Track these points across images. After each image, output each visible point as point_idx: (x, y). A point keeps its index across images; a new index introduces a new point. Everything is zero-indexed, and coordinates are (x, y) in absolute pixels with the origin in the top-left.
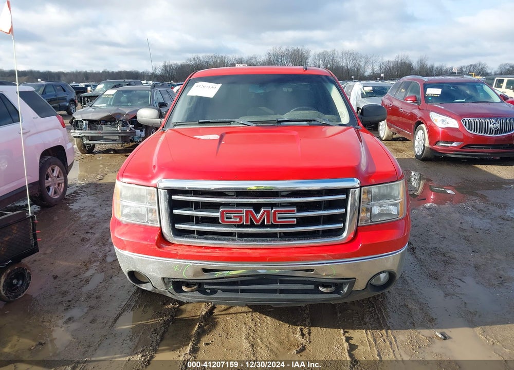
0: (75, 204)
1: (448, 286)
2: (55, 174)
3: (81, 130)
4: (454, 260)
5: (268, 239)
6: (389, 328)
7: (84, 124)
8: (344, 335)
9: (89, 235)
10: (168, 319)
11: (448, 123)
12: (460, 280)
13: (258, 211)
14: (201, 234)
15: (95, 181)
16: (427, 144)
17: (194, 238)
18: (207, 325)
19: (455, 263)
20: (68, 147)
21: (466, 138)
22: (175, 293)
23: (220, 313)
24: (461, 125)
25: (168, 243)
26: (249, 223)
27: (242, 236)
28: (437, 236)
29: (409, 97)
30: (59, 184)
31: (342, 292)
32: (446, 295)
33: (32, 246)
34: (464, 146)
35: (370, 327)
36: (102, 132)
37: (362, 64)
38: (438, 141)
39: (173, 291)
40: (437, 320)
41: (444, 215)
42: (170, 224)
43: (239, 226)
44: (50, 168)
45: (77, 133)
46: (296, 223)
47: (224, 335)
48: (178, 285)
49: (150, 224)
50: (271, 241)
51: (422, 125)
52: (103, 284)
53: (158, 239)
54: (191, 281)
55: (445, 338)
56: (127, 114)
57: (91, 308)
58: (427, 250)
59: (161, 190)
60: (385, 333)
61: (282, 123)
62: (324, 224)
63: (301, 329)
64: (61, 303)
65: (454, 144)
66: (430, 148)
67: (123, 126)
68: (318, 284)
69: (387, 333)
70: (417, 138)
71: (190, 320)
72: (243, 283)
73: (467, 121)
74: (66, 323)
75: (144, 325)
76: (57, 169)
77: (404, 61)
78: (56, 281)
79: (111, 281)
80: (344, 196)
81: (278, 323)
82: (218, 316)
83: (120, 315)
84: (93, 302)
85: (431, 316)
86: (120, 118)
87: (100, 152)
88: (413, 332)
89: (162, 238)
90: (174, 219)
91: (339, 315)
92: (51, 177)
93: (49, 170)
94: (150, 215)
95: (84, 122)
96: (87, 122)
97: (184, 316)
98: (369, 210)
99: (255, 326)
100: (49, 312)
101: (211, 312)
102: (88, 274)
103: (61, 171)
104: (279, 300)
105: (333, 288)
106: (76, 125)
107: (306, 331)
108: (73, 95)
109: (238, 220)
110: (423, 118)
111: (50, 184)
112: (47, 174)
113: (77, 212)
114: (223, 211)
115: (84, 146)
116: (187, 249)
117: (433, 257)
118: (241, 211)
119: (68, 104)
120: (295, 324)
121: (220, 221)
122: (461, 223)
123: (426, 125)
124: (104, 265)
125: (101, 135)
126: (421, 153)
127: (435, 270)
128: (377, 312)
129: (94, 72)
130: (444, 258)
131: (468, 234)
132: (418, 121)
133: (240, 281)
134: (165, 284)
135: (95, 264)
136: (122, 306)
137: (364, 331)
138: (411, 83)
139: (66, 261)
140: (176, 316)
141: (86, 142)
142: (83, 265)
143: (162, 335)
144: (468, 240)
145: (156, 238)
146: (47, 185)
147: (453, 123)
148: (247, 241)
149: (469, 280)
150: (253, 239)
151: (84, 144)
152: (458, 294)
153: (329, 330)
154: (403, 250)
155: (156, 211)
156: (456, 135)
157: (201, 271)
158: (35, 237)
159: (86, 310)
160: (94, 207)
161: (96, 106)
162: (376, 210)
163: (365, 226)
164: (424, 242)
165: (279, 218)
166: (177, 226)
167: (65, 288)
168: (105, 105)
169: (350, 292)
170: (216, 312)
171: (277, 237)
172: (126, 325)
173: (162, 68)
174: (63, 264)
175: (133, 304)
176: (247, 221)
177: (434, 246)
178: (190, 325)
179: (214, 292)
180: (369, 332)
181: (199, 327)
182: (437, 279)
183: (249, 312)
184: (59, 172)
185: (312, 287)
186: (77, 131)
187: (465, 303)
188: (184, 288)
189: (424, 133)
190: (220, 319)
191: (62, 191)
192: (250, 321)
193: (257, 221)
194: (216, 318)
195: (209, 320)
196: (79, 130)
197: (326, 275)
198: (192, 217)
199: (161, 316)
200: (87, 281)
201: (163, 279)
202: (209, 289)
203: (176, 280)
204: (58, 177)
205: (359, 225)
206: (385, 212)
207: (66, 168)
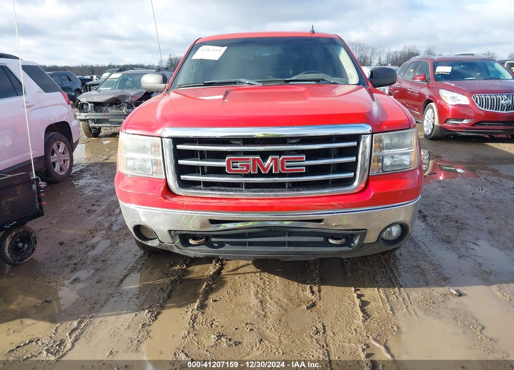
0: (81, 181)
1: (461, 249)
2: (61, 150)
3: (87, 112)
4: (467, 226)
5: (276, 190)
6: (401, 286)
7: (90, 106)
8: (355, 292)
9: (95, 207)
10: (175, 279)
11: (459, 100)
12: (474, 243)
13: (265, 159)
14: (208, 185)
15: (101, 160)
16: (437, 123)
17: (200, 189)
18: (214, 283)
19: (469, 228)
20: (73, 124)
21: (477, 115)
22: (181, 247)
23: (228, 273)
24: (472, 102)
25: (174, 195)
26: (257, 172)
27: (249, 186)
28: (449, 205)
29: (418, 76)
30: (64, 161)
31: (352, 244)
32: (460, 257)
33: (37, 209)
34: (475, 124)
35: (382, 285)
36: (108, 114)
37: (369, 55)
38: (448, 119)
39: (180, 246)
40: (451, 279)
41: (455, 187)
42: (176, 176)
43: (246, 176)
44: (55, 144)
45: (83, 116)
46: (305, 171)
47: (232, 292)
48: (184, 238)
49: (155, 176)
50: (279, 191)
51: (432, 104)
52: (109, 250)
53: (163, 190)
54: (198, 233)
55: (460, 295)
56: (132, 96)
57: (97, 270)
58: (438, 217)
59: (165, 139)
60: (398, 291)
61: (290, 83)
62: (334, 173)
63: (311, 288)
64: (67, 265)
65: (465, 121)
66: (440, 127)
67: (128, 108)
68: (328, 236)
69: (400, 291)
70: (426, 117)
71: (197, 280)
72: (251, 235)
73: (478, 97)
74: (72, 283)
75: (150, 285)
76: (62, 145)
77: (412, 51)
78: (62, 246)
79: (117, 247)
80: (355, 144)
81: (287, 281)
82: (226, 276)
83: (126, 276)
84: (99, 265)
85: (445, 275)
86: (125, 100)
87: (106, 136)
88: (427, 290)
89: (168, 190)
90: (180, 170)
91: (350, 274)
92: (56, 153)
93: (55, 146)
94: (155, 168)
95: (90, 104)
96: (93, 105)
97: (191, 276)
98: (380, 160)
99: (264, 284)
100: (55, 274)
101: (218, 272)
102: (94, 241)
103: (66, 148)
104: (287, 253)
105: (343, 240)
106: (81, 107)
107: (315, 288)
108: (79, 86)
109: (245, 169)
110: (433, 96)
111: (56, 160)
112: (53, 150)
113: (82, 187)
114: (229, 159)
115: (90, 129)
116: (194, 200)
117: (445, 223)
118: (248, 159)
119: (73, 94)
120: (304, 282)
121: (226, 171)
122: (473, 194)
123: (436, 102)
124: (110, 233)
125: (106, 118)
126: (430, 132)
127: (448, 235)
128: (389, 272)
129: (100, 66)
130: (456, 225)
131: (481, 203)
132: (427, 100)
133: (248, 233)
134: (172, 237)
135: (101, 232)
136: (129, 268)
137: (376, 289)
138: (420, 62)
139: (72, 229)
140: (183, 276)
141: (92, 124)
142: (89, 233)
143: (170, 293)
144: (481, 209)
145: (162, 189)
146: (52, 161)
147: (464, 100)
148: (255, 192)
149: (482, 243)
150: (261, 189)
151: (89, 127)
152: (473, 255)
153: (339, 288)
154: (416, 202)
155: (161, 164)
156: (467, 112)
157: (208, 222)
158: (40, 200)
159: (92, 272)
160: (100, 183)
161: (101, 89)
162: (387, 162)
163: (377, 175)
164: (435, 210)
165: (287, 167)
166: (183, 177)
167: (71, 253)
168: (110, 88)
169: (361, 244)
170: (223, 272)
171: (285, 187)
172: (132, 284)
173: (167, 61)
174: (68, 232)
175: (139, 267)
176: (254, 170)
177: (446, 214)
178: (198, 284)
179: (221, 245)
180: (380, 290)
181: (206, 286)
182: (450, 243)
183: (258, 272)
184: (65, 148)
185: (321, 239)
186: (82, 114)
187: (480, 264)
188: (191, 242)
189: (433, 112)
190: (228, 279)
191: (68, 167)
192: (259, 279)
193: (265, 170)
194: (224, 278)
195: (217, 280)
196: (85, 112)
197: (336, 226)
198: (198, 167)
199: (168, 277)
200: (93, 247)
201: (170, 231)
202: (216, 242)
203: (183, 232)
204: (63, 153)
205: (370, 174)
206: (397, 163)
207: (71, 145)
